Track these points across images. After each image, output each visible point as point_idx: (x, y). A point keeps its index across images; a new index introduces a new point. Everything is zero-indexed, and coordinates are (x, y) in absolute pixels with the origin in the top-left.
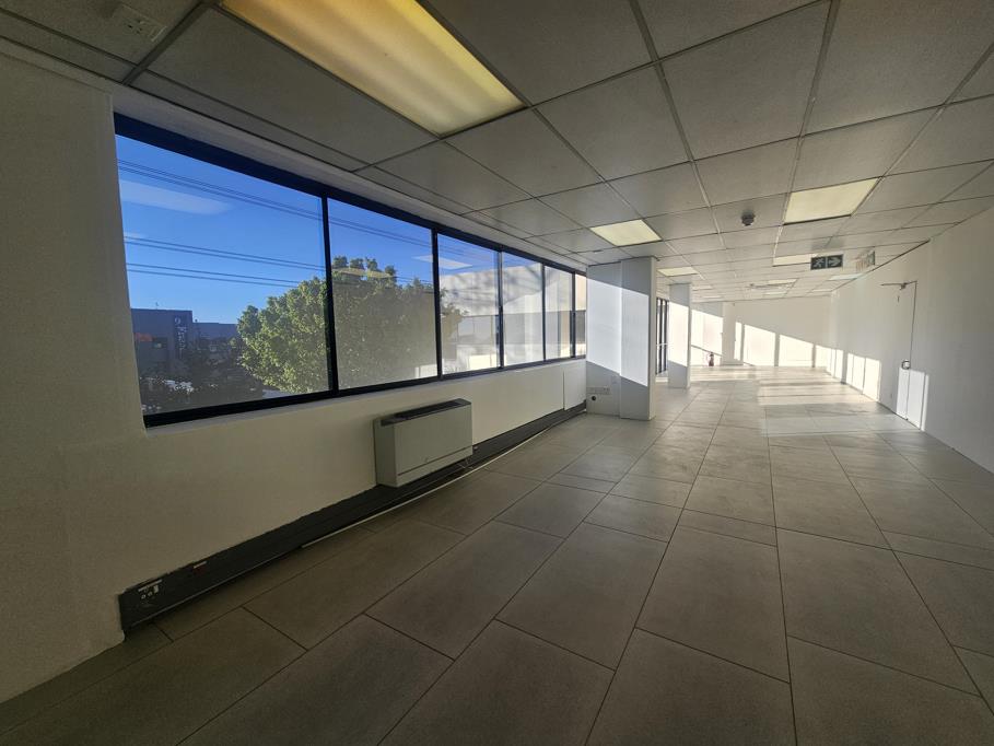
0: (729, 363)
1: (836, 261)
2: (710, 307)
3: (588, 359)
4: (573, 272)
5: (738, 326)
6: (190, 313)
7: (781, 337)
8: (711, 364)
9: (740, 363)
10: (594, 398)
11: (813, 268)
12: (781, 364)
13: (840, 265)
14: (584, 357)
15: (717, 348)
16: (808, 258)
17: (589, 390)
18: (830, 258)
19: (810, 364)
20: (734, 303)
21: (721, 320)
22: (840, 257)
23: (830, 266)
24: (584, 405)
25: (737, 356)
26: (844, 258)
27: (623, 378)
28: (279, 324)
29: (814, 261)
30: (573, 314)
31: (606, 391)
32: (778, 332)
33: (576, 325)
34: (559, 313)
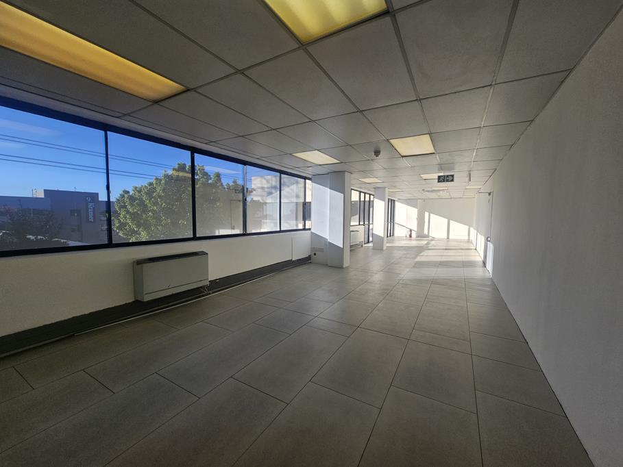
0: (421, 236)
1: (451, 178)
2: (410, 202)
3: (312, 231)
4: (305, 178)
5: (427, 214)
6: (97, 194)
7: (451, 221)
8: (410, 236)
9: (427, 236)
10: (315, 254)
11: (439, 182)
12: (450, 237)
13: (452, 180)
14: (310, 229)
15: (414, 227)
16: (435, 176)
17: (313, 249)
18: (447, 176)
19: (467, 238)
20: (424, 200)
21: (416, 210)
22: (453, 176)
23: (447, 181)
24: (309, 258)
25: (426, 232)
26: (455, 177)
27: (330, 243)
28: (137, 204)
29: (439, 177)
30: (305, 204)
31: (321, 250)
32: (450, 218)
33: (306, 211)
34: (297, 203)
